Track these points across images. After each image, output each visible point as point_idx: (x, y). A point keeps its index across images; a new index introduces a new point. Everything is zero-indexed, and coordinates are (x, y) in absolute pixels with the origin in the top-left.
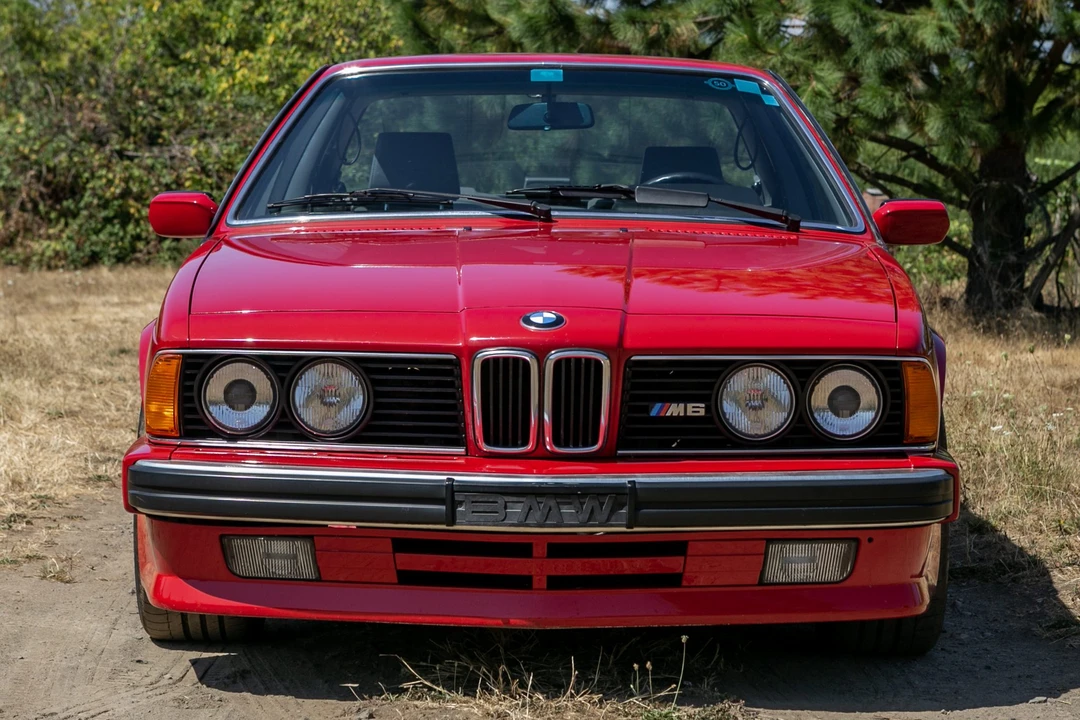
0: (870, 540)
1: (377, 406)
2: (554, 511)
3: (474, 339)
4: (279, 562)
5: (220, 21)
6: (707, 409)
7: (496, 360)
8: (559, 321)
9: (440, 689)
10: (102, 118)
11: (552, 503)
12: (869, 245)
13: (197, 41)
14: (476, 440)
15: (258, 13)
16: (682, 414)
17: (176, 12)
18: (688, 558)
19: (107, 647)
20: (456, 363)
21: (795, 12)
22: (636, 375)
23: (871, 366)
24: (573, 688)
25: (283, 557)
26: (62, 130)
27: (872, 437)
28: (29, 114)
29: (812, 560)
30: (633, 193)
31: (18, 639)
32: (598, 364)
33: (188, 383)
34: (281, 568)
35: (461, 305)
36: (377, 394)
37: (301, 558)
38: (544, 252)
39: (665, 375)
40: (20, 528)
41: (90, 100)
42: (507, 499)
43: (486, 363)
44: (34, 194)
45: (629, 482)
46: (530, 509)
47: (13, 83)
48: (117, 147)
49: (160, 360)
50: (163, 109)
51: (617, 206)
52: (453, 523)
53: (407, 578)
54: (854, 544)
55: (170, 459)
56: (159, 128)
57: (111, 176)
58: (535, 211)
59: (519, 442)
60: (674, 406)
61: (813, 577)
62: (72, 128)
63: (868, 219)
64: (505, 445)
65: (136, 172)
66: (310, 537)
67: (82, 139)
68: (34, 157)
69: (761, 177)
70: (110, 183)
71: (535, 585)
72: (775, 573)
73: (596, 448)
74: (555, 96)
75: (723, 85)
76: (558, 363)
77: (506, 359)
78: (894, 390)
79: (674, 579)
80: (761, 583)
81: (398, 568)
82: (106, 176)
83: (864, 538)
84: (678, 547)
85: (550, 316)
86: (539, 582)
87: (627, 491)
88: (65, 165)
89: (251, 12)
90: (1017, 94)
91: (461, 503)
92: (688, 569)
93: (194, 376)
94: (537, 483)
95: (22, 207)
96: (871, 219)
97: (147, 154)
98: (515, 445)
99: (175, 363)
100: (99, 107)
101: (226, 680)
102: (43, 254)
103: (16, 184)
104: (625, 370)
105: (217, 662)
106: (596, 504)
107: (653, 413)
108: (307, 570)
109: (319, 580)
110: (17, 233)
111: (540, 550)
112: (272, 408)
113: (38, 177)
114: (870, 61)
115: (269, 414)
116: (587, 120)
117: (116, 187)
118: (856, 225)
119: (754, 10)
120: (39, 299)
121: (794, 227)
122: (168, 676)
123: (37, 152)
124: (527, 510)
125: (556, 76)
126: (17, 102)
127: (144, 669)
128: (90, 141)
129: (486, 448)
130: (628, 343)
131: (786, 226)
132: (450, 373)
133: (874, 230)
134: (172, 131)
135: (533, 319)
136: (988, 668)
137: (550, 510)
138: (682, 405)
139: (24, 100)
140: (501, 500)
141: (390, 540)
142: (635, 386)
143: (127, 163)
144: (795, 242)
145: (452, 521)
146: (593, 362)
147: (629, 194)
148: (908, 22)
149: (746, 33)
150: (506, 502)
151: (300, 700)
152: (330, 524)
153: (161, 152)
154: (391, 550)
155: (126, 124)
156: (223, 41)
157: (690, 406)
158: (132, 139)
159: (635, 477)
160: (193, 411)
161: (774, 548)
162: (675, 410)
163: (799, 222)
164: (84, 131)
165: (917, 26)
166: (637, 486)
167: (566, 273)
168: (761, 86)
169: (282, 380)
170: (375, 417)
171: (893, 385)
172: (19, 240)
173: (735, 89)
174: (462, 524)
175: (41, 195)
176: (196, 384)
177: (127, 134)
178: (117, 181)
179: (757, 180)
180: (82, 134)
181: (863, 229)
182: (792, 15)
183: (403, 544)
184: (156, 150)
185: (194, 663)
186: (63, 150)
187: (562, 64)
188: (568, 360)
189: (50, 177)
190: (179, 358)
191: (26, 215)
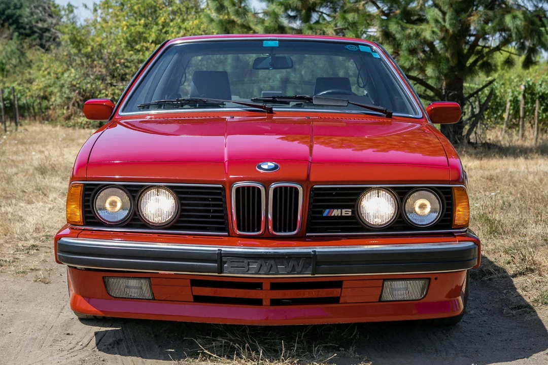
0: (436, 279)
1: (183, 210)
2: (274, 267)
3: (231, 177)
4: (133, 290)
5: (149, 33)
6: (353, 212)
7: (243, 188)
8: (276, 167)
9: (215, 356)
10: (104, 71)
11: (272, 262)
12: (425, 124)
13: (141, 41)
14: (233, 229)
15: (164, 31)
16: (340, 215)
17: (133, 31)
18: (343, 289)
19: (55, 324)
20: (223, 189)
21: (373, 25)
22: (316, 195)
23: (437, 189)
24: (283, 356)
25: (135, 288)
26: (88, 75)
27: (436, 225)
28: (76, 70)
29: (407, 289)
30: (312, 99)
31: (11, 320)
32: (296, 190)
33: (86, 198)
34: (134, 293)
35: (226, 159)
36: (183, 205)
37: (144, 288)
38: (269, 129)
39: (331, 195)
40: (32, 253)
41: (99, 64)
42: (249, 261)
43: (238, 189)
44: (78, 100)
45: (313, 251)
46: (261, 266)
47: (70, 57)
48: (109, 82)
49: (73, 187)
50: (127, 67)
51: (304, 105)
52: (221, 272)
53: (198, 299)
54: (427, 281)
55: (77, 237)
56: (126, 74)
57: (107, 93)
58: (265, 108)
59: (256, 230)
60: (335, 210)
61: (406, 297)
62: (92, 75)
63: (424, 111)
64: (248, 231)
65: (117, 91)
66: (149, 278)
67: (96, 79)
68: (78, 86)
69: (368, 91)
70: (107, 95)
71: (264, 303)
72: (387, 296)
73: (295, 232)
74: (275, 55)
75: (354, 48)
76: (275, 190)
77: (249, 187)
78: (448, 202)
79: (336, 300)
80: (380, 301)
81: (194, 294)
82: (105, 93)
83: (433, 278)
84: (338, 284)
85: (271, 165)
86: (266, 302)
87: (312, 256)
88: (90, 88)
89: (161, 30)
90: (461, 58)
91: (225, 263)
92: (342, 295)
93: (90, 195)
94: (265, 252)
95: (74, 105)
96: (425, 111)
97: (121, 84)
98: (253, 231)
99: (80, 188)
100: (102, 66)
101: (109, 347)
102: (81, 123)
103: (71, 96)
104: (310, 192)
105: (107, 334)
106: (296, 263)
107: (325, 215)
108: (148, 295)
109: (154, 299)
110: (72, 115)
111: (266, 286)
112: (130, 211)
113: (79, 93)
114: (404, 45)
115: (128, 214)
116: (290, 65)
117: (109, 97)
118: (418, 114)
119: (357, 25)
120: (76, 141)
121: (389, 115)
122: (80, 343)
123: (79, 84)
124: (259, 266)
125: (276, 44)
126: (71, 65)
127: (70, 338)
128: (99, 79)
129: (238, 232)
130: (312, 179)
131: (385, 115)
132: (220, 194)
133: (426, 117)
134: (131, 75)
135: (262, 166)
136: (489, 334)
137: (272, 266)
138: (339, 210)
139: (74, 64)
140: (246, 261)
141: (189, 280)
142: (315, 201)
143: (113, 88)
144: (390, 123)
145: (221, 270)
146: (294, 189)
147: (310, 100)
148: (419, 29)
149: (354, 34)
150: (249, 262)
151: (144, 360)
152: (160, 272)
153: (126, 83)
154: (190, 285)
155: (113, 73)
156: (150, 41)
157: (344, 210)
158: (115, 79)
159: (316, 248)
160: (90, 212)
161: (387, 284)
162: (336, 212)
163: (392, 113)
164: (97, 76)
165: (422, 30)
166: (317, 253)
167: (280, 140)
168: (372, 49)
169: (134, 197)
170: (181, 216)
171: (447, 199)
172: (72, 117)
173: (359, 50)
174: (226, 273)
175: (81, 100)
176: (91, 198)
177: (113, 77)
178: (109, 95)
179: (366, 92)
180: (96, 77)
181: (421, 117)
182: (372, 27)
183: (195, 283)
184: (124, 83)
185: (96, 334)
186: (89, 83)
187: (278, 38)
188: (281, 188)
189: (84, 93)
190: (82, 186)
191: (75, 108)
